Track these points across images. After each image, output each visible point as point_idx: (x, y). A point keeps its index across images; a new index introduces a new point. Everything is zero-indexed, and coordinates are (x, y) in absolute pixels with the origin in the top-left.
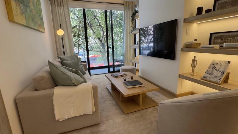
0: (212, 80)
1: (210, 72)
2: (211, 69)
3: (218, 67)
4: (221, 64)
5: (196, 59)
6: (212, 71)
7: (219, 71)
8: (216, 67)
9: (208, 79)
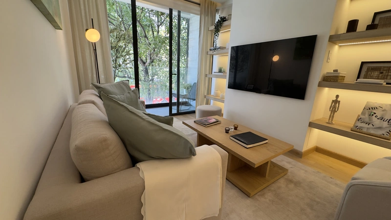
0: (372, 132)
1: (367, 120)
2: (367, 116)
3: (379, 113)
4: (383, 109)
5: (339, 99)
6: (370, 119)
7: (382, 119)
8: (375, 113)
9: (365, 130)
